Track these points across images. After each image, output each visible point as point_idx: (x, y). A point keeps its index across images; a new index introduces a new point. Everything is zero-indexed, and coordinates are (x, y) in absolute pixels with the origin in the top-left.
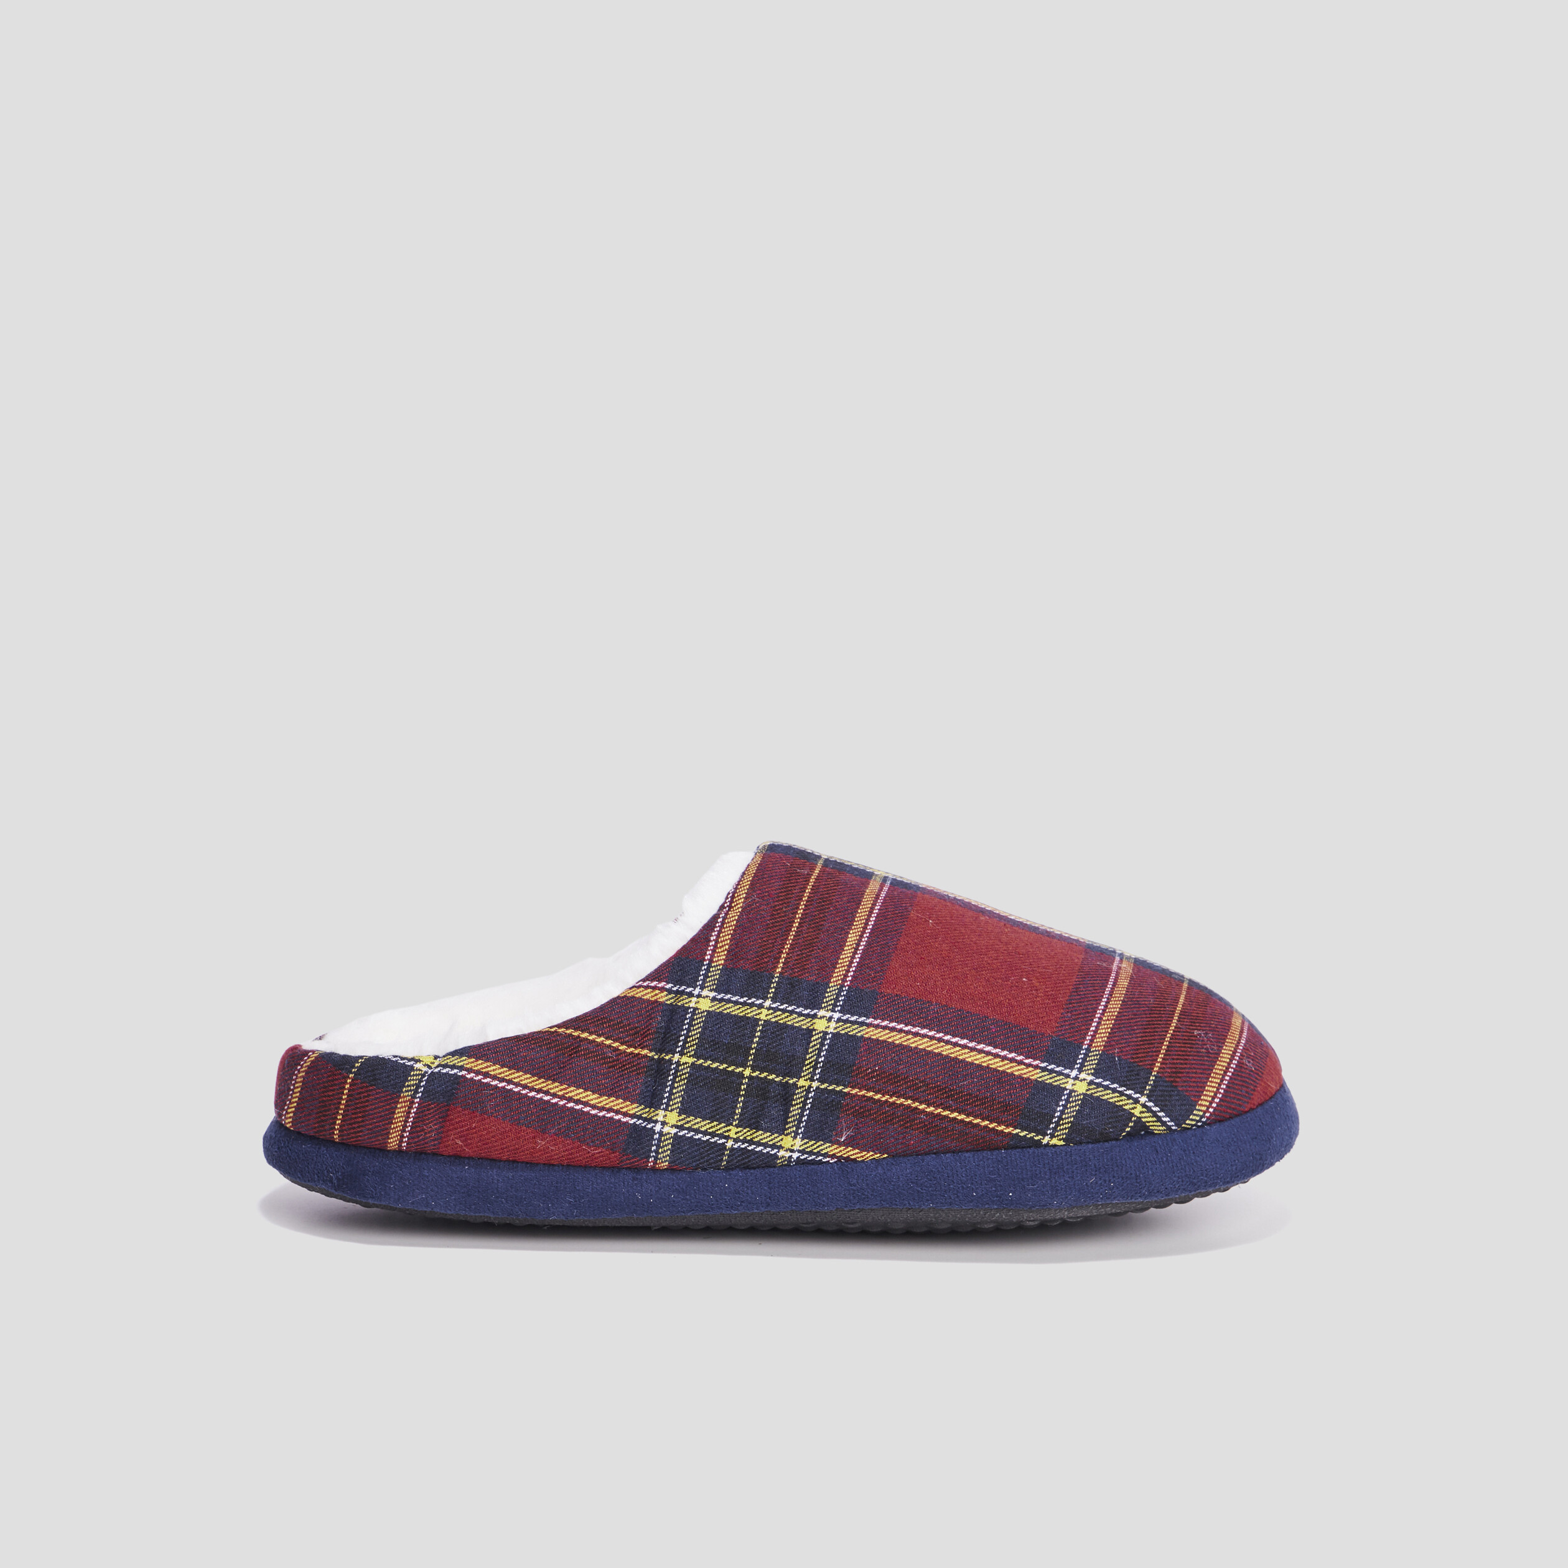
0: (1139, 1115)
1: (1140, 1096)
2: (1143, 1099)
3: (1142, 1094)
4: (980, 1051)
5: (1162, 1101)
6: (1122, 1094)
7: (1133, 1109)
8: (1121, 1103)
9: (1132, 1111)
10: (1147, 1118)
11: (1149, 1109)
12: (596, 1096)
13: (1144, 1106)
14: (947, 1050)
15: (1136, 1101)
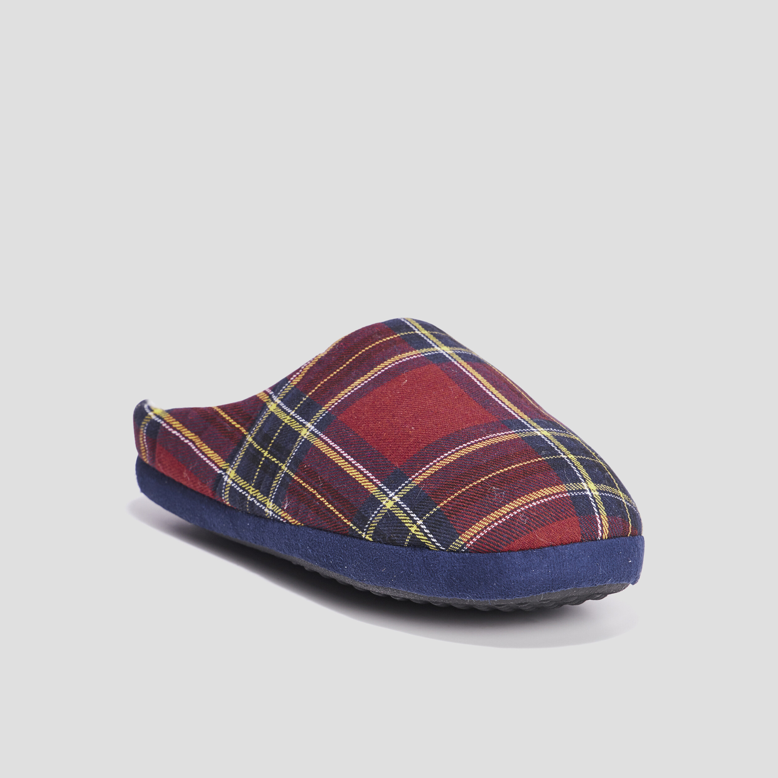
0: (414, 532)
1: (419, 519)
2: (420, 522)
3: (421, 518)
4: (356, 468)
5: (433, 527)
6: (408, 515)
7: (411, 527)
8: (404, 521)
9: (410, 528)
10: (420, 536)
11: (422, 530)
12: (213, 452)
13: (419, 527)
14: (341, 462)
15: (415, 522)
